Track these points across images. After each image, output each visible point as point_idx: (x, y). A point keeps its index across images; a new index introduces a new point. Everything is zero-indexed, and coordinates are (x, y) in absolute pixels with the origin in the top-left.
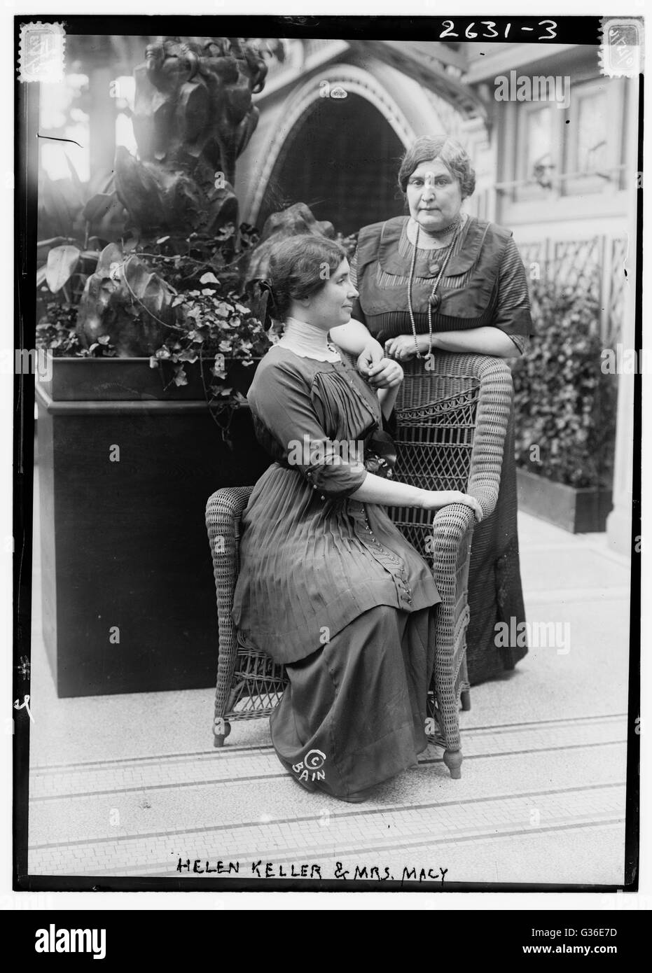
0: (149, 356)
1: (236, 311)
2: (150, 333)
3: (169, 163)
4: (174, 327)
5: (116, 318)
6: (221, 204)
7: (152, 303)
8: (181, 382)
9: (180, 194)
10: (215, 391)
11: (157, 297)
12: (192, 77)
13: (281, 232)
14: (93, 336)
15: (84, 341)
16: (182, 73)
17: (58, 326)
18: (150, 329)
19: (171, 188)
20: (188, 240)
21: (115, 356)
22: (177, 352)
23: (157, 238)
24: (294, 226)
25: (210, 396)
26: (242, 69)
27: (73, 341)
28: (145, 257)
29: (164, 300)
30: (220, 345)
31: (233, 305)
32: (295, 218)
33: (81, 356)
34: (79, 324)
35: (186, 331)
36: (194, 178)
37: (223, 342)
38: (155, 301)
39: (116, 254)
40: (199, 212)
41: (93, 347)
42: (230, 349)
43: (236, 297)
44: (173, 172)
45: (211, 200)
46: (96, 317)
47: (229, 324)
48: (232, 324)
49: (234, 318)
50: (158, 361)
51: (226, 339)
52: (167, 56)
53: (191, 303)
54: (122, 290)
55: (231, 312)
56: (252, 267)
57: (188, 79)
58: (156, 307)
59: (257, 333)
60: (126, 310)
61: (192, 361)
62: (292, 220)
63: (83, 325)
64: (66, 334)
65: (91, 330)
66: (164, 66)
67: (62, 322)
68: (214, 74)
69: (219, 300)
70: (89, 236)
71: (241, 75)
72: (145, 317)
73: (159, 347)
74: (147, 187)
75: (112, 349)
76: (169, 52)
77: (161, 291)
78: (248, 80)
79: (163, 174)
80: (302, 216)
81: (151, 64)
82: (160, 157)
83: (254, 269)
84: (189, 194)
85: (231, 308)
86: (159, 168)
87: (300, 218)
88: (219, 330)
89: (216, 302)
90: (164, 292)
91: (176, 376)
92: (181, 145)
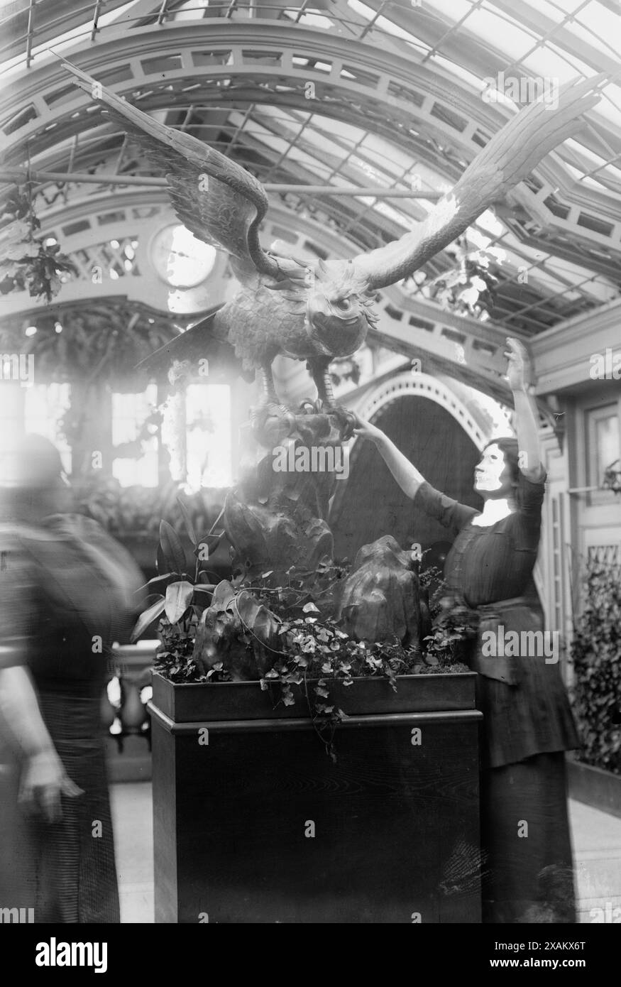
0: (259, 680)
1: (335, 636)
2: (260, 659)
3: (271, 506)
4: (281, 652)
5: (229, 647)
6: (318, 539)
7: (261, 632)
8: (289, 702)
9: (282, 533)
10: (318, 709)
11: (265, 626)
12: (291, 434)
13: (371, 562)
14: (210, 663)
15: (201, 667)
16: (282, 430)
17: (176, 654)
18: (260, 656)
19: (273, 528)
20: (288, 573)
21: (229, 680)
22: (285, 674)
23: (262, 573)
24: (383, 556)
25: (314, 714)
26: (333, 422)
27: (191, 668)
28: (253, 590)
29: (272, 628)
30: (323, 667)
31: (333, 631)
32: (383, 549)
33: (200, 682)
34: (195, 653)
35: (291, 656)
36: (294, 518)
37: (325, 665)
38: (263, 629)
39: (228, 589)
40: (298, 548)
41: (210, 673)
42: (332, 671)
43: (334, 622)
44: (274, 514)
45: (308, 537)
46: (211, 645)
47: (330, 649)
48: (333, 649)
49: (334, 642)
50: (268, 684)
51: (326, 661)
52: (269, 416)
53: (295, 630)
54: (234, 621)
55: (330, 637)
56: (347, 594)
57: (287, 435)
58: (265, 634)
59: (354, 655)
60: (239, 639)
61: (298, 683)
62: (381, 551)
63: (200, 654)
64: (183, 661)
65: (208, 658)
66: (267, 423)
67: (179, 650)
68: (310, 429)
69: (319, 626)
70: (199, 571)
71: (332, 428)
72: (255, 645)
73: (269, 670)
74: (252, 528)
75: (226, 674)
76: (270, 413)
77: (269, 620)
78: (339, 432)
79: (265, 515)
80: (390, 547)
81: (255, 424)
82: (263, 501)
83: (349, 596)
84: (290, 533)
85: (331, 634)
86: (263, 511)
87: (388, 549)
88: (321, 654)
89: (317, 629)
90: (271, 622)
91: (284, 696)
92: (282, 490)
